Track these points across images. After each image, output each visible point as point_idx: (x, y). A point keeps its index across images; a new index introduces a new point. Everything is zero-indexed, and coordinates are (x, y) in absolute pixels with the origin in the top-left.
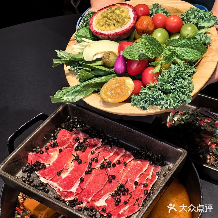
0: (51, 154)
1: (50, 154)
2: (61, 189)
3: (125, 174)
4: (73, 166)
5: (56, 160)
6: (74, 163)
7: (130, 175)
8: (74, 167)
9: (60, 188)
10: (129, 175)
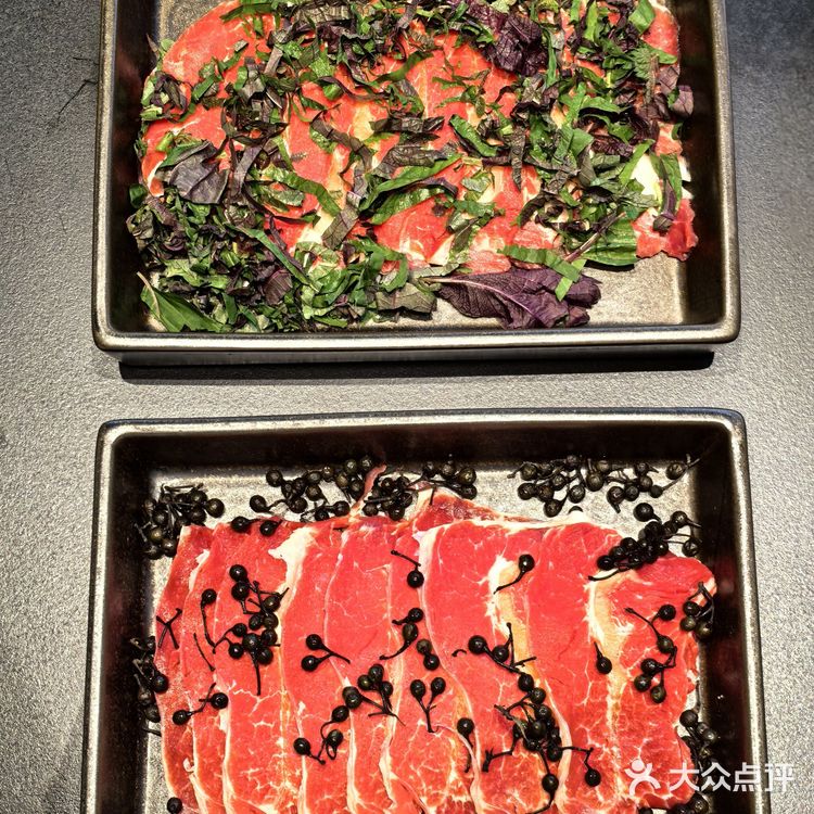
0: (624, 625)
1: (630, 626)
2: (476, 521)
3: (284, 715)
4: (494, 620)
5: (584, 614)
6: (498, 633)
7: (262, 723)
8: (489, 618)
9: (486, 523)
10: (268, 720)
